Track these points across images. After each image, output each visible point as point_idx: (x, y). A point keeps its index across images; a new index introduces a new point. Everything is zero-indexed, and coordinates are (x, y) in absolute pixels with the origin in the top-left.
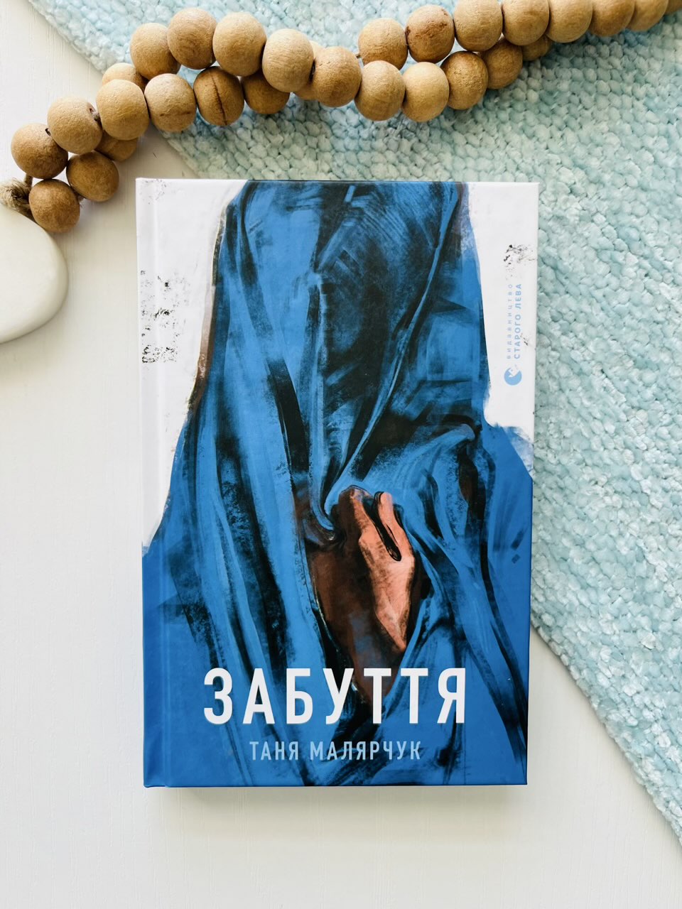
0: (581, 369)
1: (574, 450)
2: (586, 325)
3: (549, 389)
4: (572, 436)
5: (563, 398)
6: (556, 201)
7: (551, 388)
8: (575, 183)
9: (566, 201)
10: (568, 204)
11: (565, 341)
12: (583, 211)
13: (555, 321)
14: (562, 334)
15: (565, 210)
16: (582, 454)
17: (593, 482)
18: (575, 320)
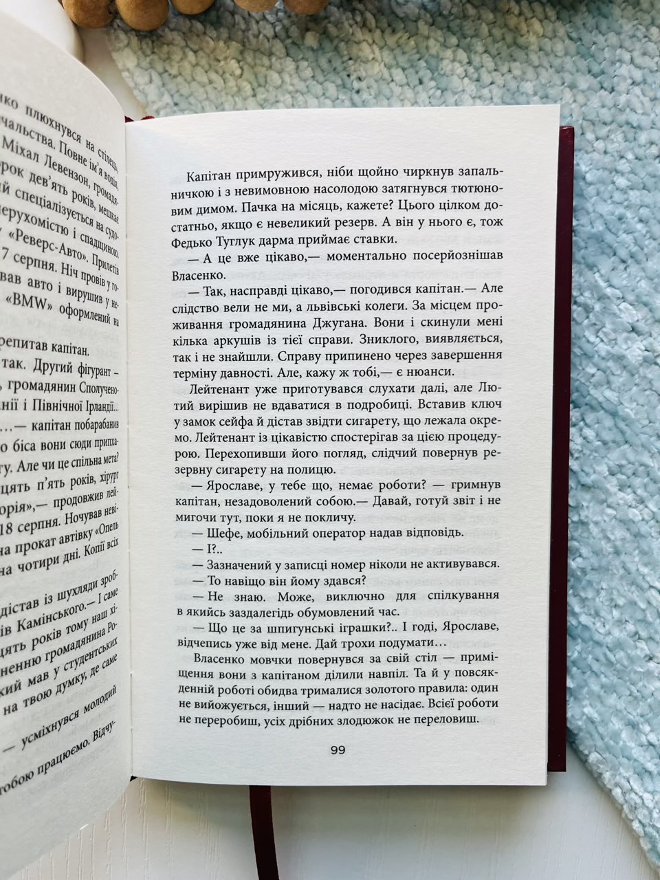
0: (639, 529)
1: (626, 621)
2: (646, 480)
3: (602, 550)
4: (624, 605)
5: (617, 563)
6: (615, 339)
7: (604, 551)
8: (638, 321)
9: (626, 340)
10: (629, 342)
11: (621, 499)
12: (646, 352)
13: (612, 474)
14: (620, 490)
15: (626, 349)
16: (634, 624)
17: (647, 658)
18: (634, 474)
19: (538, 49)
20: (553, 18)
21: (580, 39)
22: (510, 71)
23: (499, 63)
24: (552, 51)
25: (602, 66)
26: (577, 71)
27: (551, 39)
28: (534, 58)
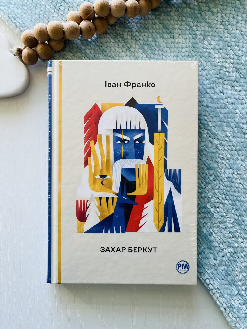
19: (151, 28)
20: (154, 19)
21: (163, 23)
22: (144, 35)
23: (141, 34)
24: (156, 28)
25: (170, 31)
26: (163, 33)
27: (155, 25)
28: (151, 31)
